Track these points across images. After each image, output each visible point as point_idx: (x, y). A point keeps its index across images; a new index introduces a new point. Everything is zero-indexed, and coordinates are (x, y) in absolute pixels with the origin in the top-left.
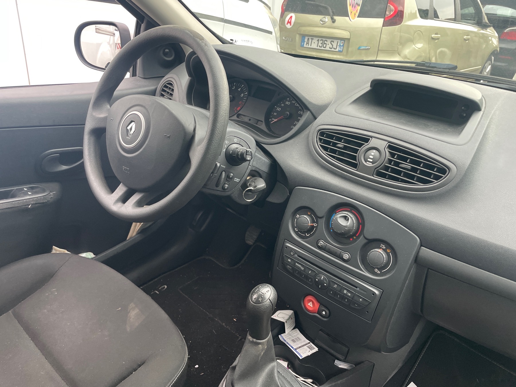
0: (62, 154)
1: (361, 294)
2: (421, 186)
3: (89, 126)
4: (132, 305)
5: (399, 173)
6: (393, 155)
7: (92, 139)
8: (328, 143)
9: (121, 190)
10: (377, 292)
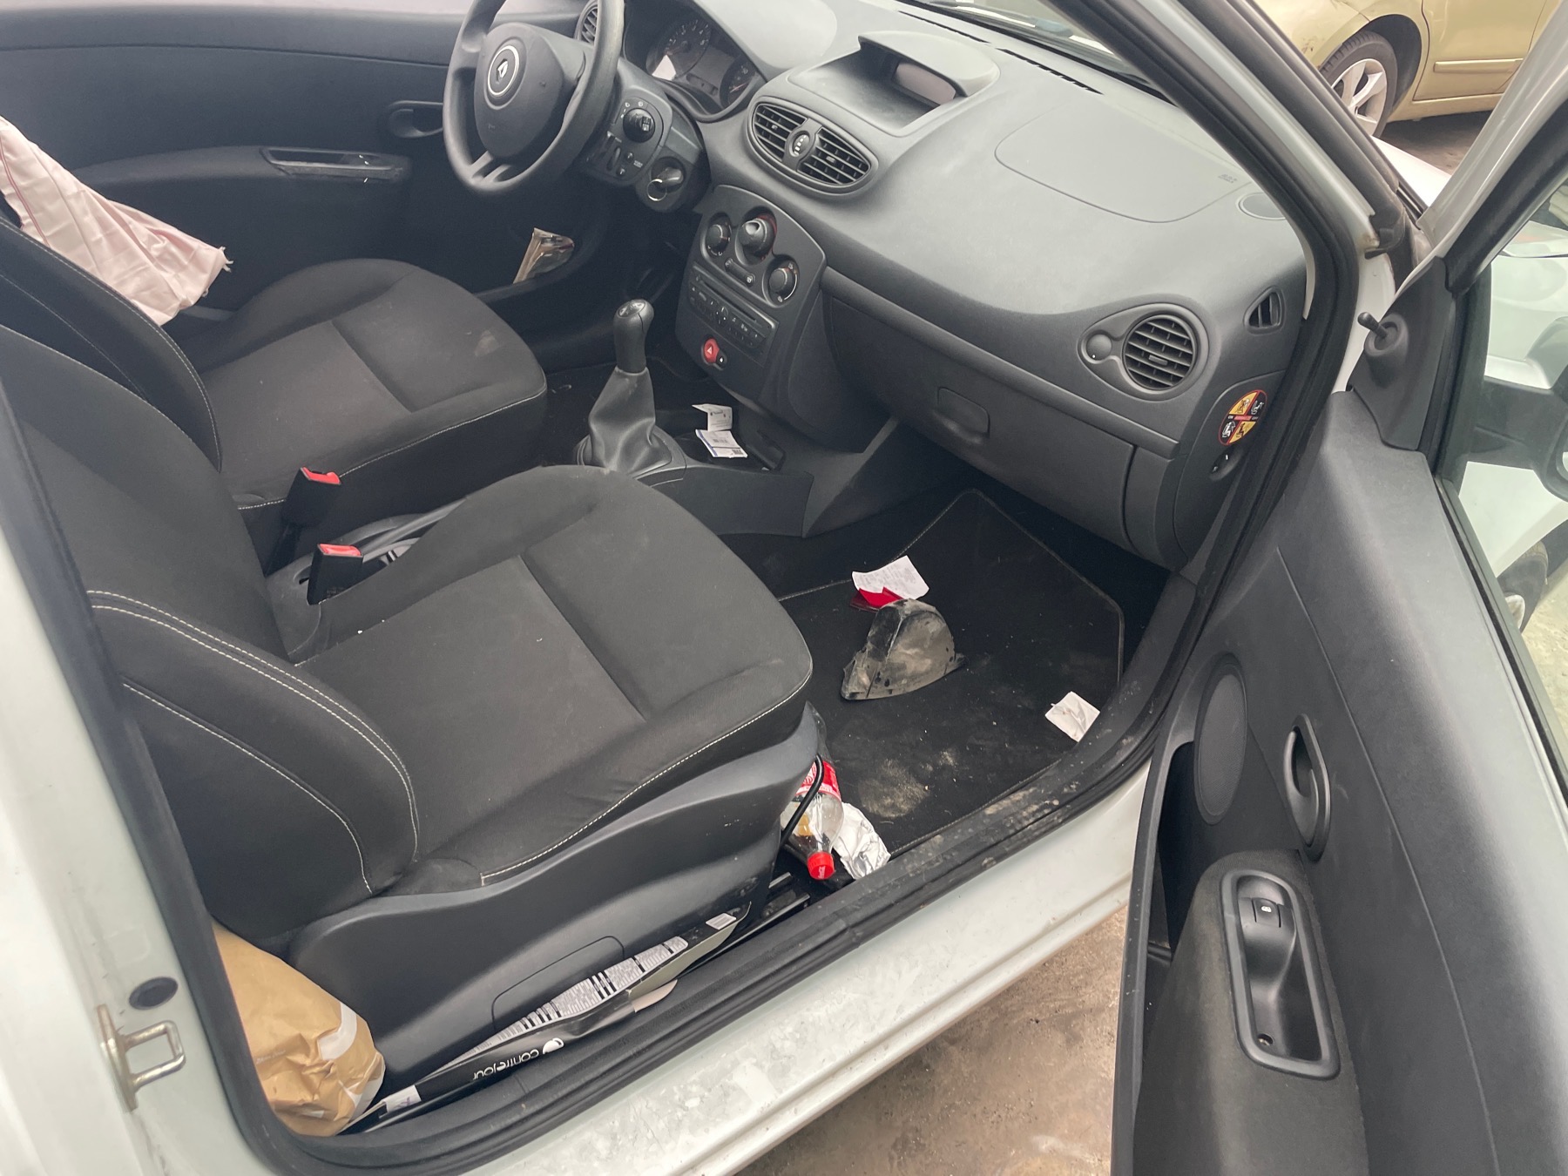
0: (417, 109)
1: (758, 328)
2: (840, 186)
3: (454, 65)
4: (487, 332)
5: (821, 167)
6: (822, 142)
7: (458, 83)
8: (764, 122)
9: (485, 159)
10: (773, 325)
